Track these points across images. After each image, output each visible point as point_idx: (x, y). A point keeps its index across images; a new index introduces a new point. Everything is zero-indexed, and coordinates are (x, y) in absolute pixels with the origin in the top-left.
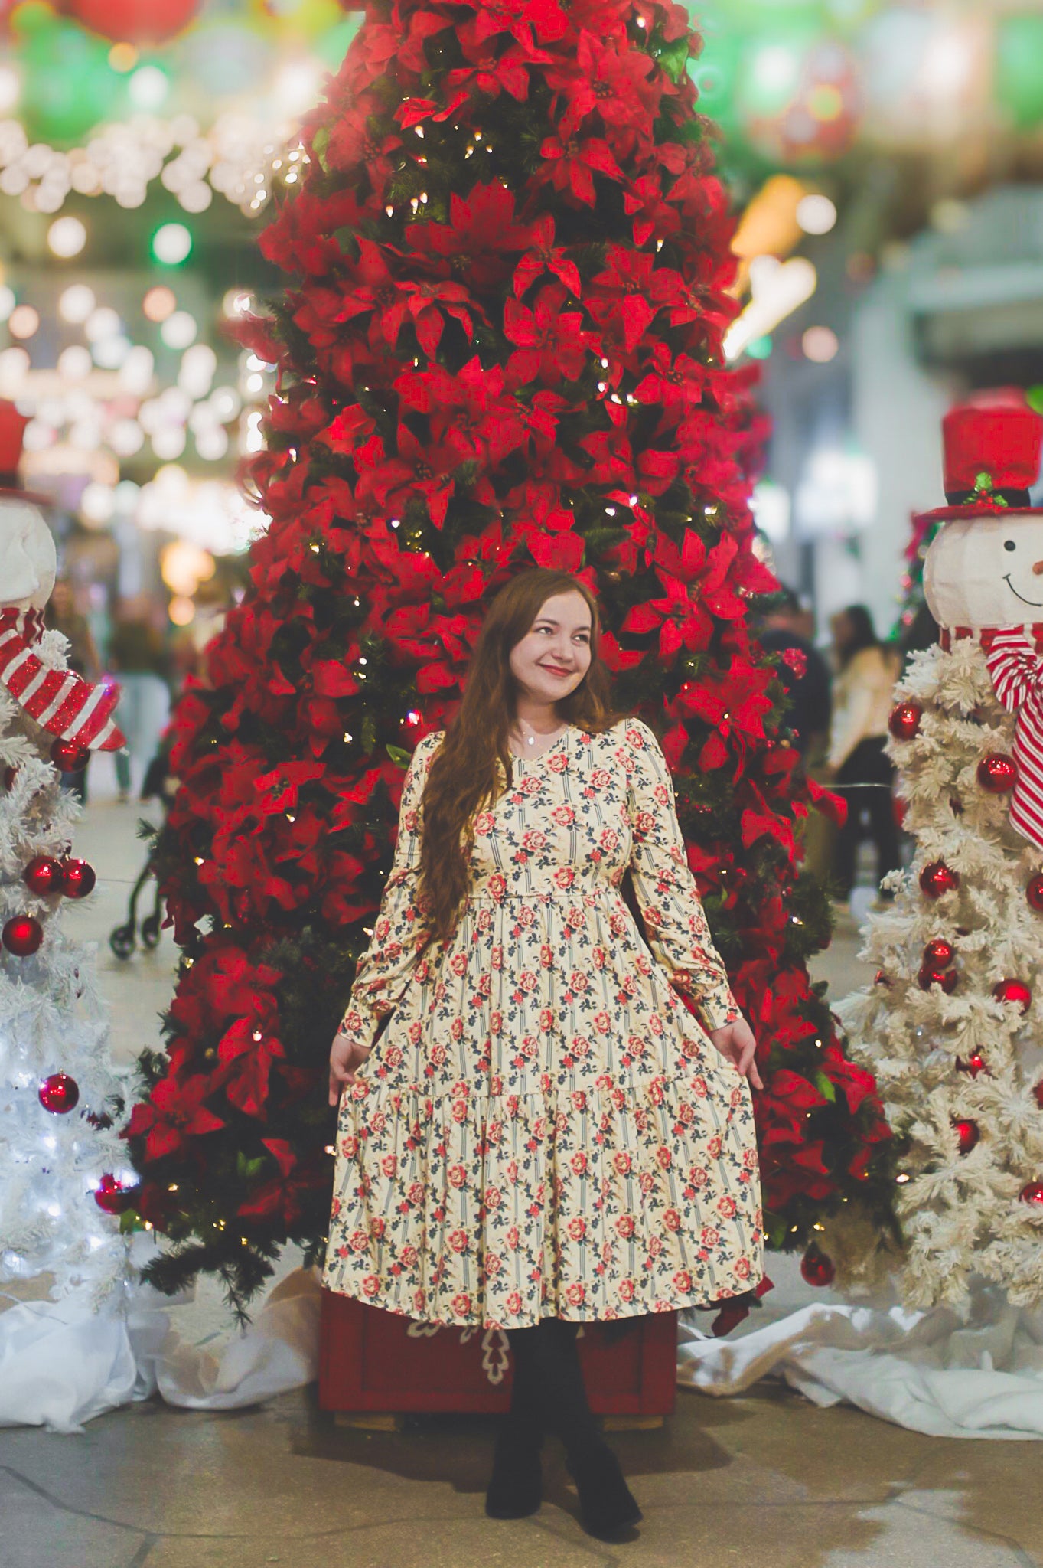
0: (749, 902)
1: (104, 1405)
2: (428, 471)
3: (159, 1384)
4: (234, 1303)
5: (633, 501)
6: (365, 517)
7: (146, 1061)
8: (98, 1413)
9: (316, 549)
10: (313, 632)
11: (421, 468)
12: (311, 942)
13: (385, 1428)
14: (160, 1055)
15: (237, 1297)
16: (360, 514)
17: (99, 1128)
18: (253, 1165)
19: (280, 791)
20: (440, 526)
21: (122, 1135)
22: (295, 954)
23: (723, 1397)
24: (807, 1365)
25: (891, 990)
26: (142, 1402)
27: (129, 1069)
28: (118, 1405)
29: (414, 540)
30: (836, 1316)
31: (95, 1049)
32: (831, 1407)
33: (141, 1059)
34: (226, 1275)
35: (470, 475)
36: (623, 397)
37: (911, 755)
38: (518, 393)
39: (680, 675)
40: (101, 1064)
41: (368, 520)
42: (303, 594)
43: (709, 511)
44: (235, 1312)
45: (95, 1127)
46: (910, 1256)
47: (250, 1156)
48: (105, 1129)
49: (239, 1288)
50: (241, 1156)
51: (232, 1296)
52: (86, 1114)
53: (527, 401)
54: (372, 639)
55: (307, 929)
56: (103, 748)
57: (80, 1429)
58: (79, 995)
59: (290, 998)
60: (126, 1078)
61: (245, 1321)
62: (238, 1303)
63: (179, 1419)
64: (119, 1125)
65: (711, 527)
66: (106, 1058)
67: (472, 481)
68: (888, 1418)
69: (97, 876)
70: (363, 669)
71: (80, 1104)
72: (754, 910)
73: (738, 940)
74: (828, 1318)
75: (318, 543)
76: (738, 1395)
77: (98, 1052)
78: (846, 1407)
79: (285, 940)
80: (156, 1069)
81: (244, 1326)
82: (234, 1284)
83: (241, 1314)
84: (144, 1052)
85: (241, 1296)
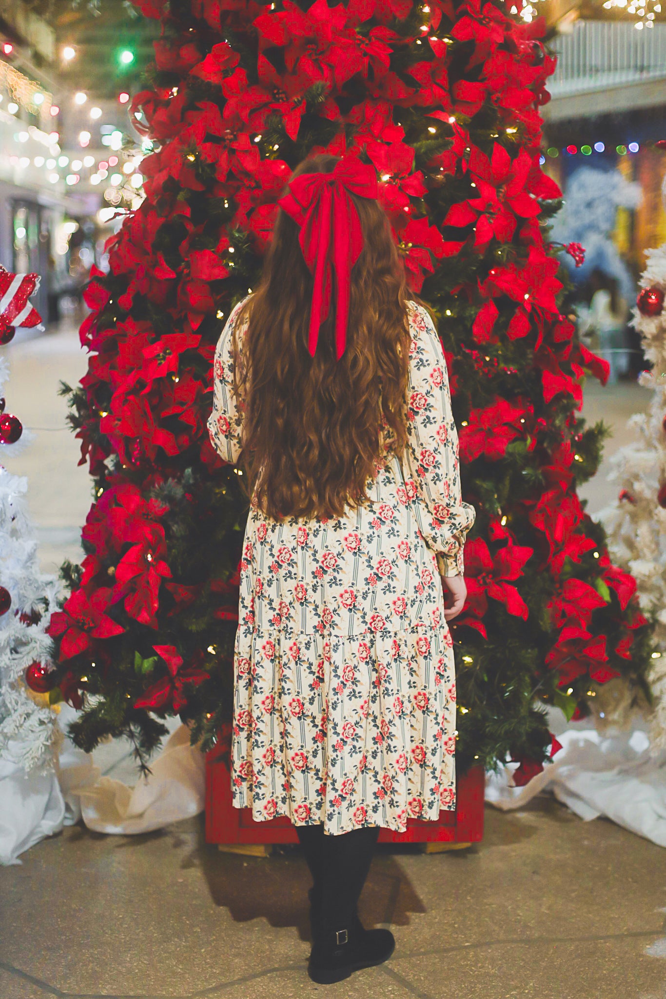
0: (545, 445)
1: (40, 835)
2: (283, 96)
3: (84, 815)
4: (138, 759)
5: (452, 120)
6: (232, 133)
7: (67, 571)
8: (35, 842)
9: (192, 158)
10: (191, 228)
11: (278, 93)
12: (191, 481)
13: (259, 854)
14: (77, 566)
15: (140, 752)
16: (228, 131)
17: (29, 625)
18: (147, 664)
19: (164, 358)
20: (295, 138)
21: (48, 630)
22: (179, 492)
23: (511, 811)
24: (572, 786)
25: (635, 506)
26: (71, 826)
27: (54, 576)
28: (51, 834)
29: (273, 152)
30: (588, 743)
31: (26, 562)
32: (593, 821)
33: (62, 569)
34: (131, 735)
35: (319, 95)
36: (440, 37)
37: (657, 328)
38: (357, 30)
39: (491, 261)
40: (31, 573)
41: (234, 135)
42: (181, 197)
43: (510, 131)
44: (139, 766)
45: (25, 625)
46: (658, 711)
47: (145, 656)
48: (34, 625)
49: (142, 745)
50: (137, 654)
51: (137, 752)
52: (20, 613)
53: (365, 35)
54: (239, 231)
55: (188, 471)
56: (23, 325)
57: (19, 862)
58: (13, 519)
59: (175, 528)
60: (51, 582)
61: (146, 771)
62: (141, 758)
63: (99, 845)
64: (45, 621)
65: (512, 143)
66: (35, 568)
67: (321, 99)
68: (640, 834)
69: (24, 427)
70: (232, 257)
71: (14, 606)
72: (549, 451)
73: (541, 477)
74: (582, 744)
75: (193, 152)
76: (522, 809)
77: (29, 564)
78: (604, 820)
79: (170, 480)
80: (74, 576)
81: (146, 776)
82: (137, 743)
83: (143, 767)
84: (65, 563)
85: (144, 752)
